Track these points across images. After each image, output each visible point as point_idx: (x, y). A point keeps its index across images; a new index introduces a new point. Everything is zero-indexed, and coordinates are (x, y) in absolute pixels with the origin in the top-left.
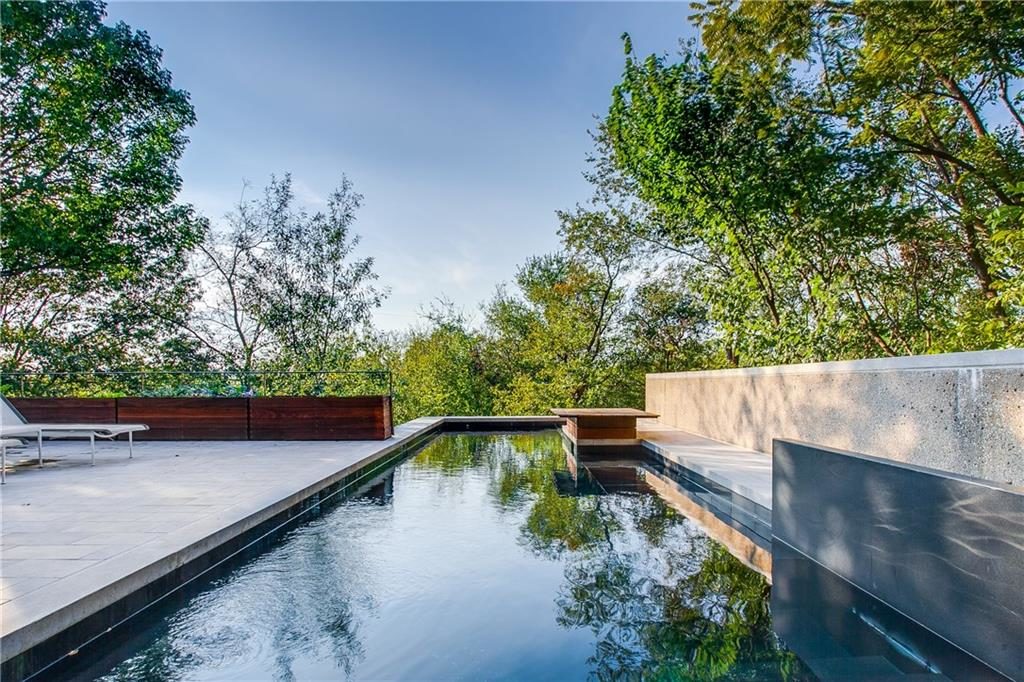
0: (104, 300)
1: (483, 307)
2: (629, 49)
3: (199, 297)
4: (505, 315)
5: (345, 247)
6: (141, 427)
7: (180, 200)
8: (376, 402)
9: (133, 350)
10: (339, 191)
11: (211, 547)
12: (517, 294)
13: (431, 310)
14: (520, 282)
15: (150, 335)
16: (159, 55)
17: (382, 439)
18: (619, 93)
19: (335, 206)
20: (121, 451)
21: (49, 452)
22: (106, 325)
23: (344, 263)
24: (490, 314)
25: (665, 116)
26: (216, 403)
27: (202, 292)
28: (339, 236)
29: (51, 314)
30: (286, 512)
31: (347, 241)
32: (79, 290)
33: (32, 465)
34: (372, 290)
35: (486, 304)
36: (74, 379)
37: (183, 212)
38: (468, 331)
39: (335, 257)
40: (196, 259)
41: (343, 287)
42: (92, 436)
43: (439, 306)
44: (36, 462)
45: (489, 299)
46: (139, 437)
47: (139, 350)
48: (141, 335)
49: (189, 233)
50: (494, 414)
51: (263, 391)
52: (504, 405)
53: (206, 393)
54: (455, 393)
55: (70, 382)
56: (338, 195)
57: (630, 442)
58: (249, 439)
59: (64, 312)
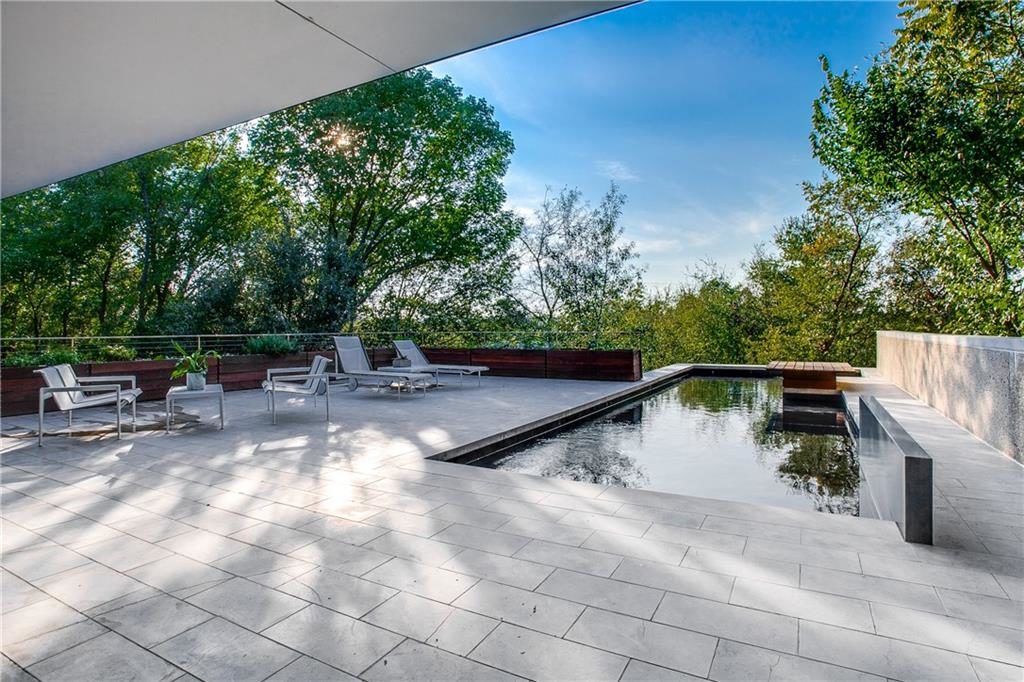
0: (456, 274)
1: (743, 265)
2: (826, 66)
3: (519, 268)
4: (764, 271)
5: (614, 236)
6: (485, 368)
7: (505, 207)
8: (628, 355)
9: (476, 307)
10: (610, 193)
11: (519, 433)
12: (775, 253)
13: (696, 270)
14: (777, 242)
15: (486, 297)
16: (492, 112)
17: (633, 381)
18: (818, 106)
19: (607, 206)
20: (475, 382)
21: (441, 381)
22: (460, 292)
23: (614, 247)
24: (751, 271)
25: (856, 122)
26: (526, 353)
27: (520, 264)
28: (609, 229)
29: (428, 285)
30: (557, 421)
31: (615, 232)
32: (445, 268)
33: (433, 387)
34: (633, 268)
35: (746, 262)
36: (442, 330)
37: (508, 215)
38: (733, 285)
39: (607, 244)
40: (516, 246)
41: (613, 265)
42: (461, 372)
43: (702, 266)
44: (435, 386)
45: (750, 258)
46: (483, 373)
47: (479, 307)
48: (481, 296)
49: (511, 229)
50: (745, 362)
51: (557, 344)
52: (755, 353)
53: (520, 346)
54: (715, 342)
55: (440, 331)
56: (609, 197)
57: (831, 392)
58: (546, 378)
59: (436, 282)
